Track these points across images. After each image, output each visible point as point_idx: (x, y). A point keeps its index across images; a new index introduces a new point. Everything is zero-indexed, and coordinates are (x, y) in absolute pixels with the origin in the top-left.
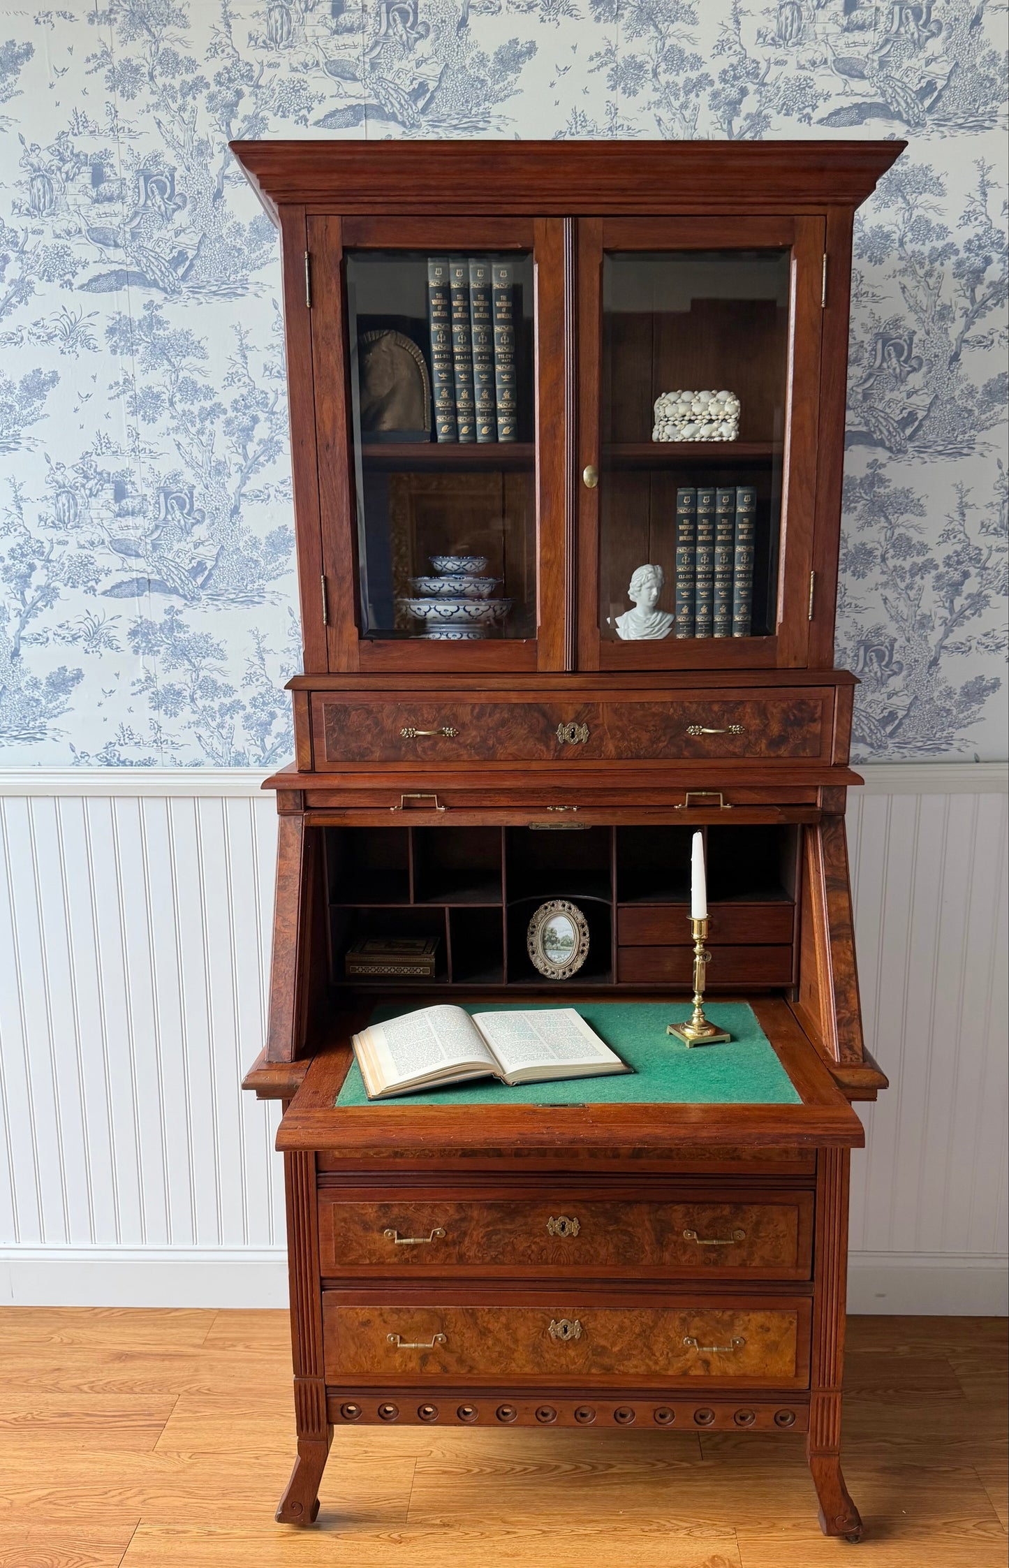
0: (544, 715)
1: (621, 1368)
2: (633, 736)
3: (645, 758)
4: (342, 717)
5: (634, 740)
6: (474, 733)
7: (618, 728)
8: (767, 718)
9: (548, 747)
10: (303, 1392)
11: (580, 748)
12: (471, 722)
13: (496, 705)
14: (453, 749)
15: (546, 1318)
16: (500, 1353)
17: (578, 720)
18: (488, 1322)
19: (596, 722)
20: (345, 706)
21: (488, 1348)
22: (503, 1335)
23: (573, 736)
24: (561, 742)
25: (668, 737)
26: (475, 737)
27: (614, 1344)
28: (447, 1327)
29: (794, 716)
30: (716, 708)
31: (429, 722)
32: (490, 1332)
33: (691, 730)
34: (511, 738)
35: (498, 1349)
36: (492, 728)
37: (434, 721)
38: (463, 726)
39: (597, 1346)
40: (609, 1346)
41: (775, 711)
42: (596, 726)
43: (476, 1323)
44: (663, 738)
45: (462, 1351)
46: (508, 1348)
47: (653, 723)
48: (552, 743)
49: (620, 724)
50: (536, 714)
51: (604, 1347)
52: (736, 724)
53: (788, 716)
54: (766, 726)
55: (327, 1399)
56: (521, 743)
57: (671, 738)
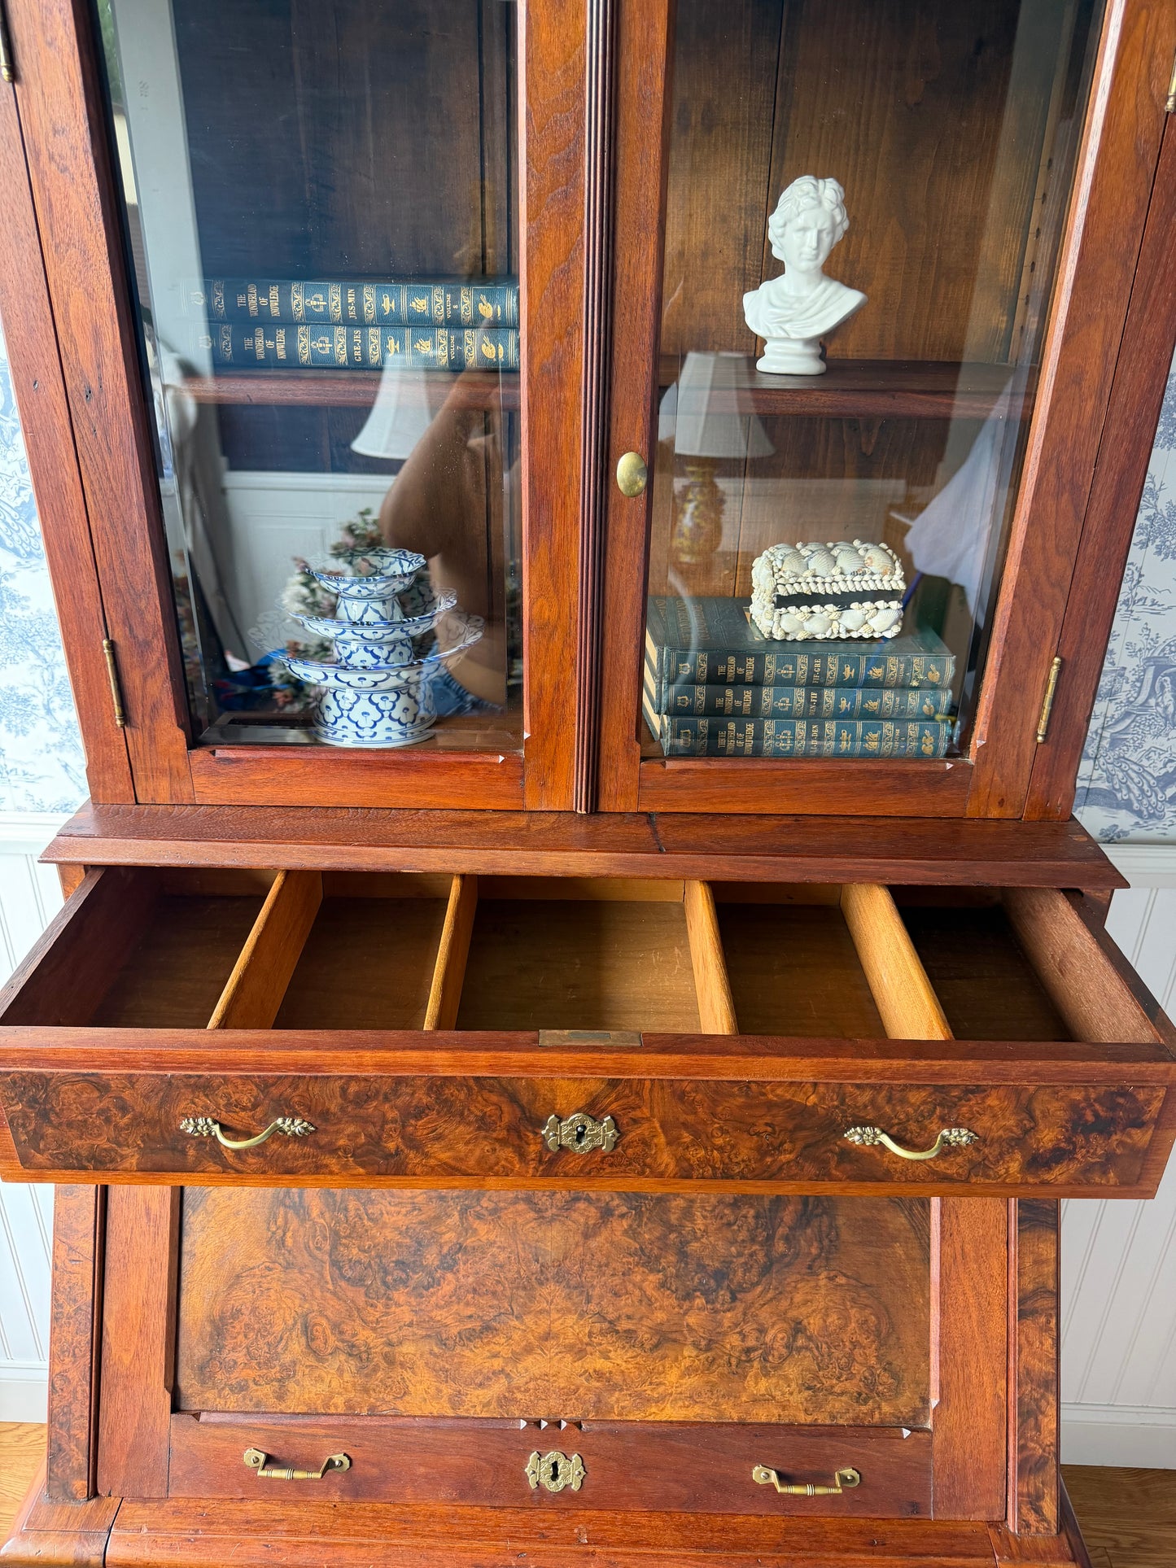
0: (513, 1099)
2: (719, 1141)
3: (743, 1177)
4: (42, 1095)
5: (721, 1149)
6: (351, 1129)
7: (685, 1125)
8: (1032, 1118)
9: (522, 1156)
11: (598, 1158)
12: (342, 1109)
13: (399, 1081)
14: (304, 1156)
17: (593, 1110)
19: (637, 1114)
20: (41, 1076)
23: (580, 1136)
24: (555, 1149)
25: (799, 1145)
26: (353, 1137)
29: (1096, 1114)
30: (915, 1097)
31: (244, 1109)
33: (854, 1136)
34: (439, 1138)
36: (394, 1121)
37: (255, 1106)
38: (325, 1115)
41: (1054, 1106)
42: (635, 1121)
44: (787, 1146)
47: (768, 1119)
48: (533, 1149)
49: (690, 1118)
50: (494, 1098)
52: (959, 1126)
53: (1082, 1116)
54: (1026, 1132)
56: (461, 1147)
57: (805, 1148)
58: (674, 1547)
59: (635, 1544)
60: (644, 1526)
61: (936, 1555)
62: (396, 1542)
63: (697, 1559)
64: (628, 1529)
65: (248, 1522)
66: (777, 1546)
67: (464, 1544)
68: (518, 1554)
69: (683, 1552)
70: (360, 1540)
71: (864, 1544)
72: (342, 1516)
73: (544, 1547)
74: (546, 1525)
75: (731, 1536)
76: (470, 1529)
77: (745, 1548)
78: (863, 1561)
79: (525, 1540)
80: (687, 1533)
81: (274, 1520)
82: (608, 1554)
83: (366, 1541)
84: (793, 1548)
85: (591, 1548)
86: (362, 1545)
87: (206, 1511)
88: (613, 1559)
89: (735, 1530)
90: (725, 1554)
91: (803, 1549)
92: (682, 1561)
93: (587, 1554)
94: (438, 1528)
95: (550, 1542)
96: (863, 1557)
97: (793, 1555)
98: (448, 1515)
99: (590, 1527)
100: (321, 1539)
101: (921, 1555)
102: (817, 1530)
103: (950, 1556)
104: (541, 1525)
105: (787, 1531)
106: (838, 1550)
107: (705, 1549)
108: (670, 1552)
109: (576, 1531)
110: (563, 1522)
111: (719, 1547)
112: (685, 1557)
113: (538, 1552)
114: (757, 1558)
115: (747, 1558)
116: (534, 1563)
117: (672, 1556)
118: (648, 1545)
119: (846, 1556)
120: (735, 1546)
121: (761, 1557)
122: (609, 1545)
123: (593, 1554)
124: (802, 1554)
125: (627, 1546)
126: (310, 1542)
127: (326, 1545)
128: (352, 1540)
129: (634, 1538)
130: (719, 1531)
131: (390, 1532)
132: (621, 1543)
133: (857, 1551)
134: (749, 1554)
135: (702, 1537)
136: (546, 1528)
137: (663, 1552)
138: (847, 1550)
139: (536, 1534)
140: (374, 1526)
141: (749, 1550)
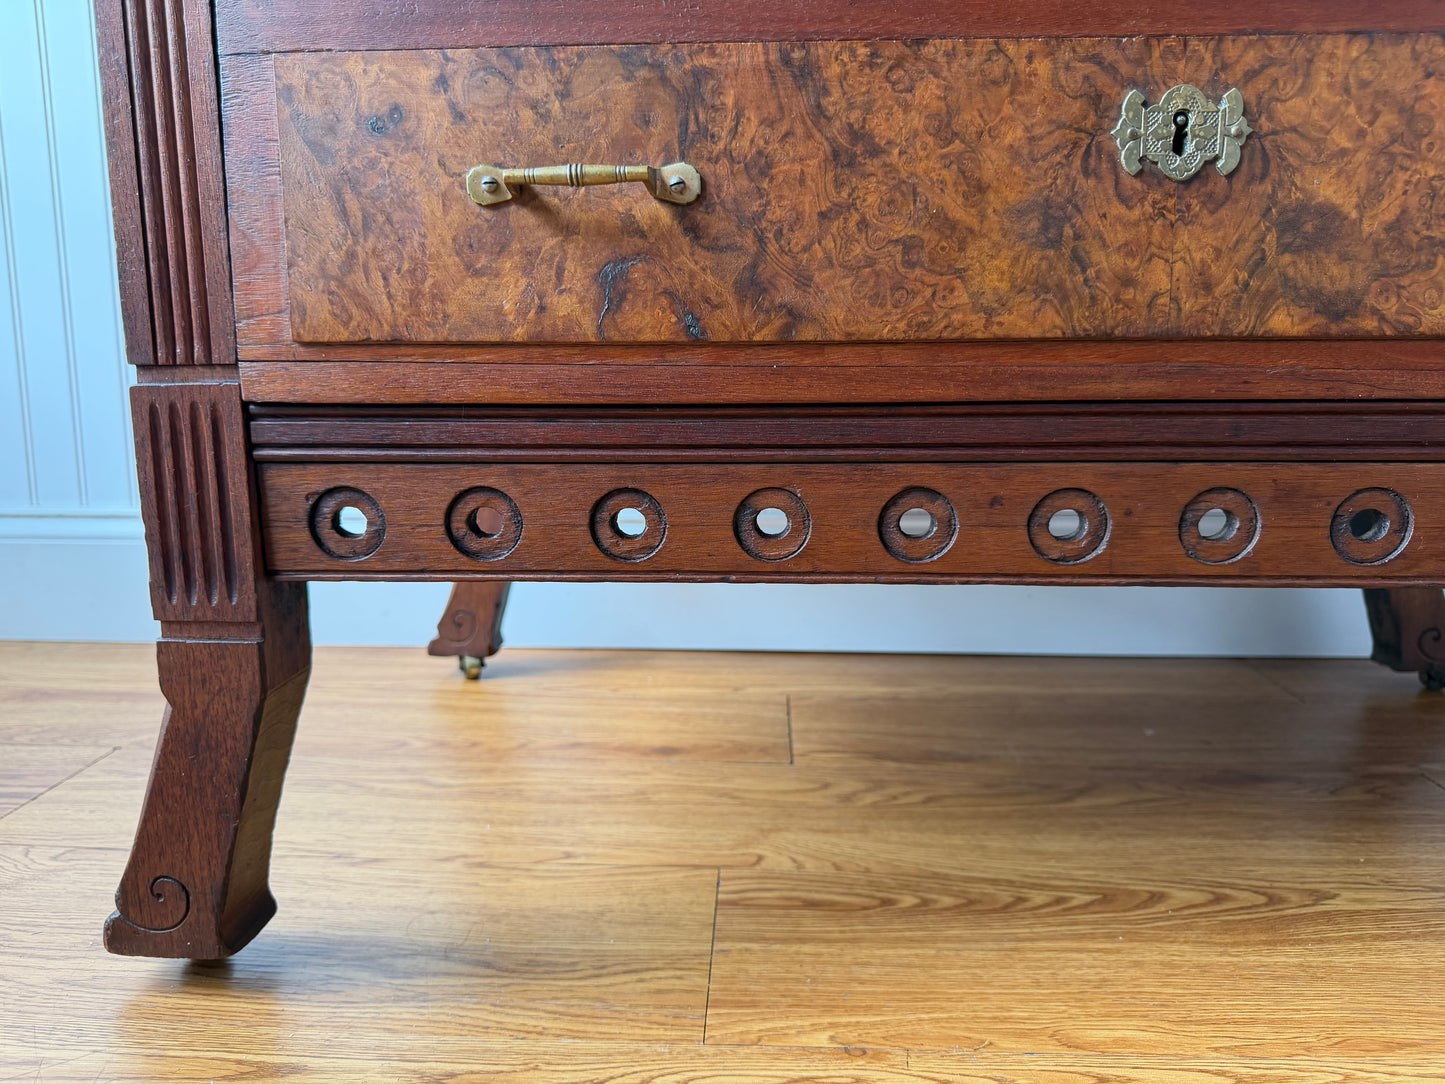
1: (1390, 307)
10: (165, 436)
15: (1102, 80)
16: (909, 245)
18: (868, 108)
21: (863, 224)
22: (927, 165)
27: (1372, 195)
28: (705, 134)
32: (875, 151)
35: (901, 229)
39: (1303, 208)
40: (1348, 205)
43: (819, 112)
45: (761, 240)
46: (945, 224)
51: (1329, 214)
55: (256, 469)
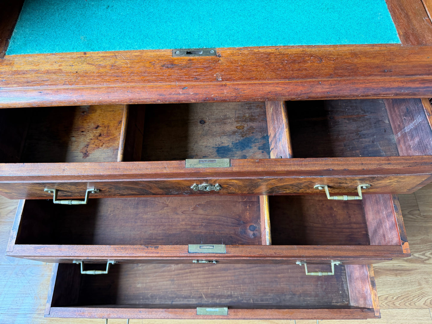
58: (271, 79)
59: (249, 79)
60: (254, 71)
61: (420, 75)
62: (112, 86)
63: (284, 84)
64: (244, 73)
65: (28, 82)
66: (330, 75)
67: (151, 84)
68: (183, 88)
69: (277, 81)
70: (91, 86)
71: (380, 72)
72: (80, 76)
73: (197, 83)
74: (198, 73)
75: (304, 72)
76: (154, 77)
77: (312, 77)
78: (379, 80)
79: (186, 81)
80: (278, 73)
81: (43, 81)
82: (233, 85)
83: (95, 86)
84: (340, 76)
85: (224, 83)
86: (93, 88)
87: (4, 79)
88: (236, 87)
89: (306, 69)
90: (301, 80)
91: (345, 76)
92: (276, 85)
93: (222, 85)
94: (136, 78)
95: (201, 81)
96: (379, 78)
97: (339, 79)
98: (141, 72)
99: (223, 73)
100: (70, 87)
101: (413, 75)
102: (352, 67)
103: (428, 75)
104: (195, 74)
105: (335, 69)
106: (365, 75)
107: (289, 78)
108: (269, 82)
109: (215, 75)
110: (207, 72)
111: (298, 77)
112: (278, 83)
113: (194, 86)
114: (319, 81)
115: (313, 82)
116: (192, 92)
117: (270, 84)
118: (256, 79)
119: (369, 78)
120: (306, 76)
121: (321, 81)
122: (234, 80)
123: (225, 85)
124: (345, 78)
125: (244, 80)
126: (64, 89)
127: (73, 89)
128: (87, 86)
129: (248, 77)
130: (297, 70)
131: (109, 82)
132: (241, 79)
133: (376, 75)
134: (314, 80)
135: (287, 74)
136: (198, 75)
137: (265, 82)
138: (370, 75)
139: (192, 78)
140: (99, 79)
141: (314, 78)
